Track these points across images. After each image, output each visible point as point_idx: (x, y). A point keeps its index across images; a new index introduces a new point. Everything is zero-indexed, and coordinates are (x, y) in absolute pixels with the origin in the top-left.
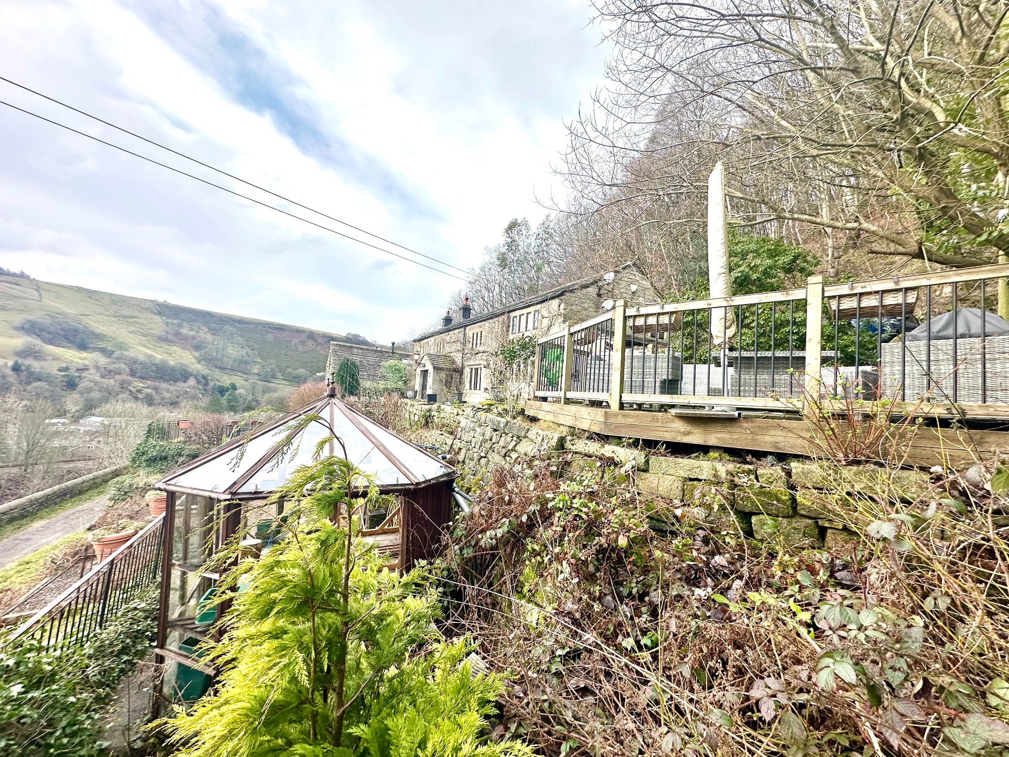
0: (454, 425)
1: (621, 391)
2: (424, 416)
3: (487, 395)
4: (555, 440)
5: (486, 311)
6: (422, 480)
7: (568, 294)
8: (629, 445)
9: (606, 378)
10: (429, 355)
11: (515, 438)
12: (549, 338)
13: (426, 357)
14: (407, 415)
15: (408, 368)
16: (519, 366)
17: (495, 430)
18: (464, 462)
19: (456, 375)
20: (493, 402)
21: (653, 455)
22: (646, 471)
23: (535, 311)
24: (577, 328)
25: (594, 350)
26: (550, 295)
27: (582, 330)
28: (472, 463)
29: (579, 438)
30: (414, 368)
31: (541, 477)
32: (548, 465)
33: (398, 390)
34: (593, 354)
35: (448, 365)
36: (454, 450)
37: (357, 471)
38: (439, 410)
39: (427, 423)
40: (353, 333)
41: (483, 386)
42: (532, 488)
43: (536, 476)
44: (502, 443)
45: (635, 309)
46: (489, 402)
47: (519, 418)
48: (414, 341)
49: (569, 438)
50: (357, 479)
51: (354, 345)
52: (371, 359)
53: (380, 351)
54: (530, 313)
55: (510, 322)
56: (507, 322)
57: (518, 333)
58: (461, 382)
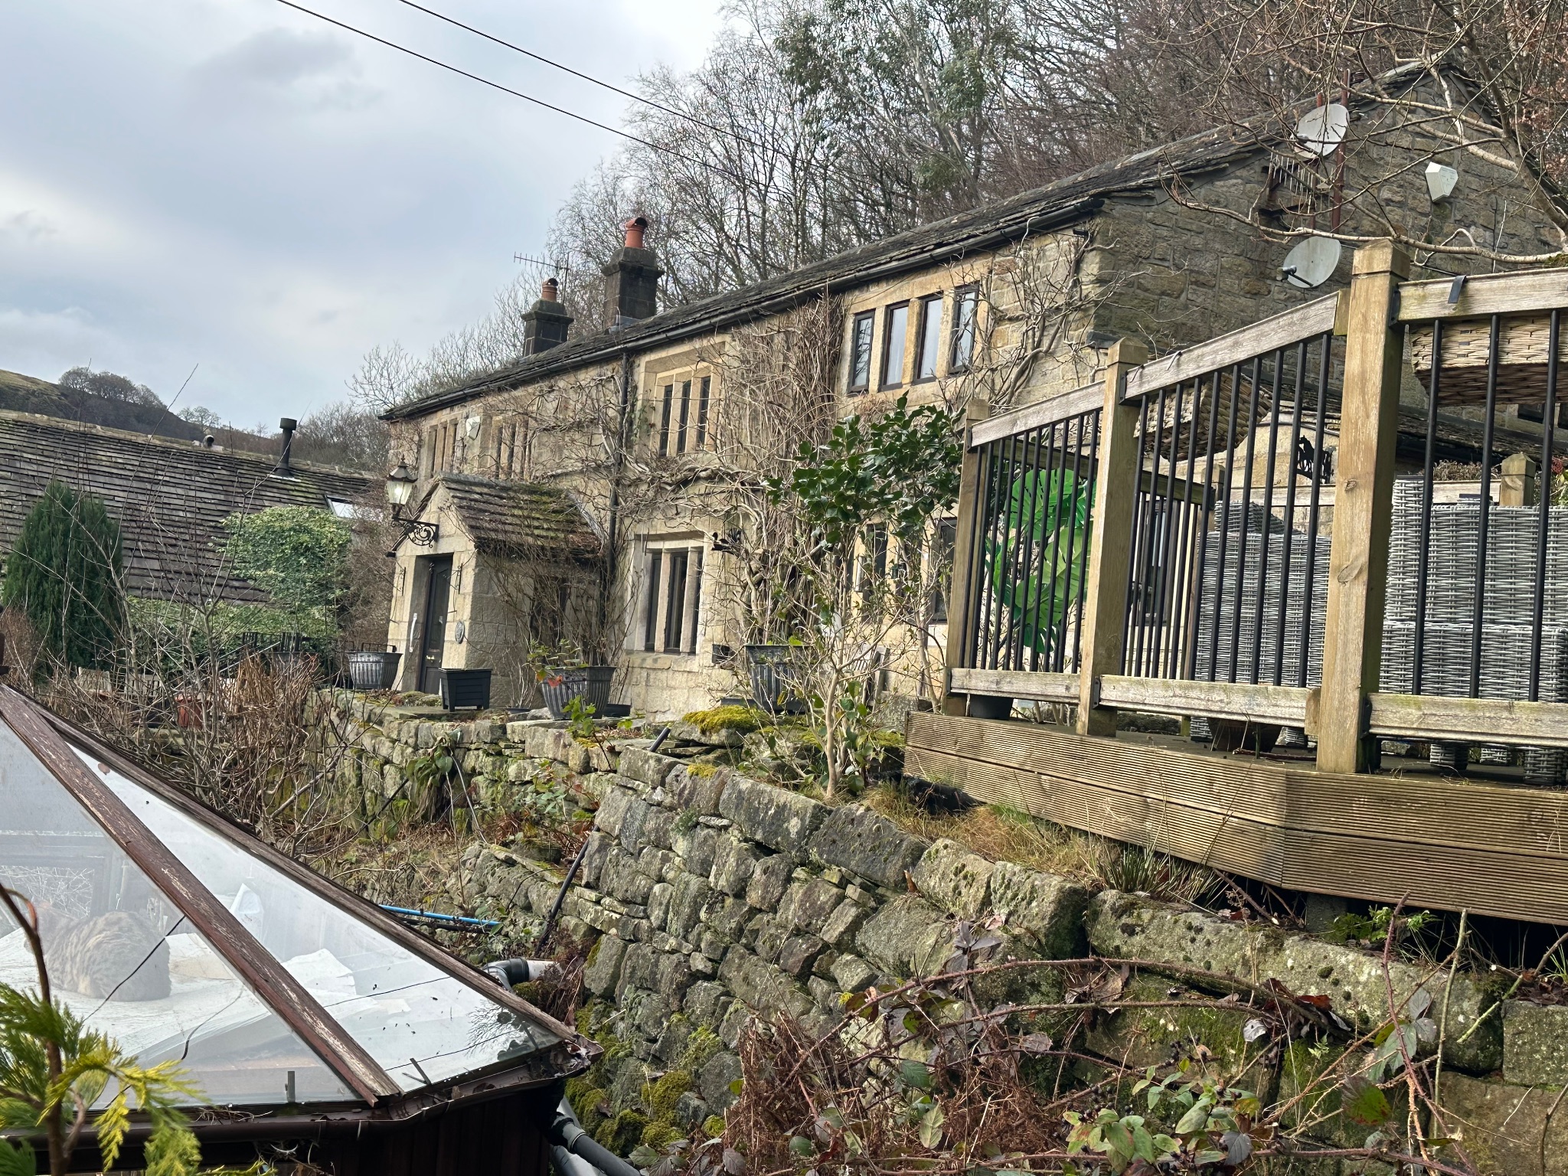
0: (568, 820)
1: (1369, 683)
2: (429, 770)
3: (723, 677)
4: (1045, 905)
5: (728, 285)
6: (408, 1084)
7: (1119, 209)
8: (1406, 946)
9: (1294, 614)
10: (459, 485)
11: (852, 891)
12: (1029, 420)
13: (441, 495)
14: (347, 769)
15: (358, 542)
16: (882, 546)
17: (762, 849)
18: (609, 997)
19: (581, 582)
20: (755, 714)
21: (1524, 992)
22: (1485, 1069)
23: (961, 290)
24: (1160, 373)
25: (1238, 479)
26: (1032, 213)
27: (1186, 385)
28: (648, 1006)
29: (1161, 899)
30: (387, 544)
31: (974, 1084)
32: (1012, 1024)
33: (307, 646)
34: (1237, 498)
35: (538, 534)
36: (565, 936)
37: (96, 1054)
38: (498, 746)
39: (441, 805)
40: (96, 370)
41: (710, 634)
42: (929, 1139)
43: (951, 1078)
44: (791, 912)
45: (1444, 287)
46: (736, 713)
47: (875, 796)
48: (391, 416)
49: (1110, 896)
50: (90, 1091)
51: (99, 430)
52: (179, 496)
53: (223, 458)
54: (938, 296)
55: (842, 337)
56: (828, 339)
57: (879, 391)
58: (606, 615)
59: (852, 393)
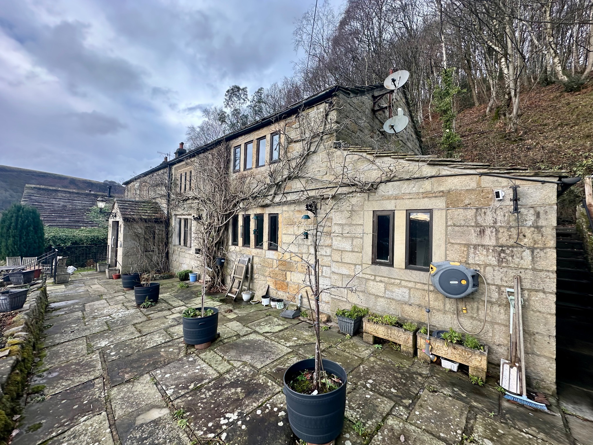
7: (341, 95)
10: (122, 202)
41: (195, 244)
51: (59, 189)
52: (79, 203)
53: (93, 194)
54: (264, 137)
55: (230, 155)
56: (225, 155)
57: (244, 170)
58: (168, 235)
59: (234, 172)
